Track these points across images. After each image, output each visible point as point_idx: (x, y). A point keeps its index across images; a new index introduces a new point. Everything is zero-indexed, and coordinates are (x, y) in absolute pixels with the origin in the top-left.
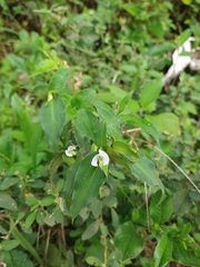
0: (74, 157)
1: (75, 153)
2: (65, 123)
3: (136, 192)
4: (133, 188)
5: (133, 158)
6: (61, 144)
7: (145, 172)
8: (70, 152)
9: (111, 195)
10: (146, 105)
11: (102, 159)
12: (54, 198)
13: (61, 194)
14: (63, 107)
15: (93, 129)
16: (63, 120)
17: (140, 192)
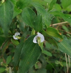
0: (19, 40)
1: (19, 38)
2: (13, 17)
3: (60, 66)
4: (57, 63)
5: (59, 39)
6: (10, 31)
7: (67, 48)
8: (16, 37)
9: (42, 68)
10: (66, 7)
11: (40, 39)
12: (5, 68)
13: (9, 66)
14: (12, 7)
15: (32, 20)
16: (12, 15)
17: (62, 66)
